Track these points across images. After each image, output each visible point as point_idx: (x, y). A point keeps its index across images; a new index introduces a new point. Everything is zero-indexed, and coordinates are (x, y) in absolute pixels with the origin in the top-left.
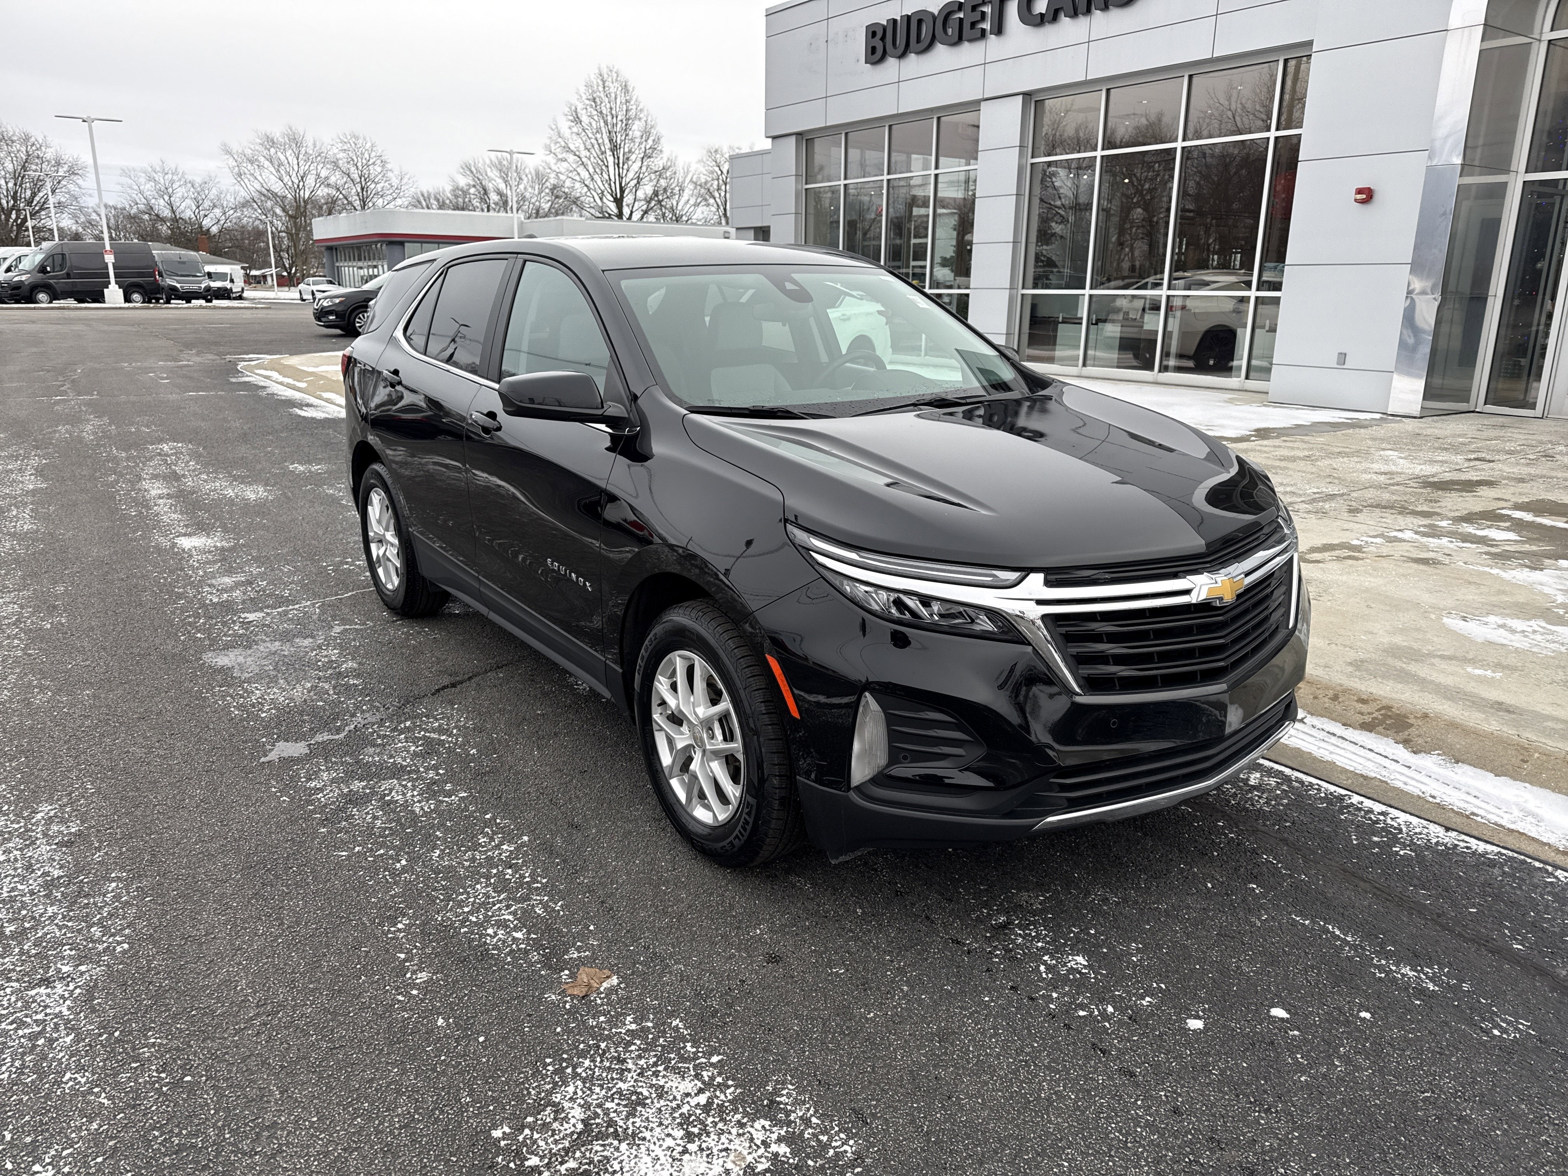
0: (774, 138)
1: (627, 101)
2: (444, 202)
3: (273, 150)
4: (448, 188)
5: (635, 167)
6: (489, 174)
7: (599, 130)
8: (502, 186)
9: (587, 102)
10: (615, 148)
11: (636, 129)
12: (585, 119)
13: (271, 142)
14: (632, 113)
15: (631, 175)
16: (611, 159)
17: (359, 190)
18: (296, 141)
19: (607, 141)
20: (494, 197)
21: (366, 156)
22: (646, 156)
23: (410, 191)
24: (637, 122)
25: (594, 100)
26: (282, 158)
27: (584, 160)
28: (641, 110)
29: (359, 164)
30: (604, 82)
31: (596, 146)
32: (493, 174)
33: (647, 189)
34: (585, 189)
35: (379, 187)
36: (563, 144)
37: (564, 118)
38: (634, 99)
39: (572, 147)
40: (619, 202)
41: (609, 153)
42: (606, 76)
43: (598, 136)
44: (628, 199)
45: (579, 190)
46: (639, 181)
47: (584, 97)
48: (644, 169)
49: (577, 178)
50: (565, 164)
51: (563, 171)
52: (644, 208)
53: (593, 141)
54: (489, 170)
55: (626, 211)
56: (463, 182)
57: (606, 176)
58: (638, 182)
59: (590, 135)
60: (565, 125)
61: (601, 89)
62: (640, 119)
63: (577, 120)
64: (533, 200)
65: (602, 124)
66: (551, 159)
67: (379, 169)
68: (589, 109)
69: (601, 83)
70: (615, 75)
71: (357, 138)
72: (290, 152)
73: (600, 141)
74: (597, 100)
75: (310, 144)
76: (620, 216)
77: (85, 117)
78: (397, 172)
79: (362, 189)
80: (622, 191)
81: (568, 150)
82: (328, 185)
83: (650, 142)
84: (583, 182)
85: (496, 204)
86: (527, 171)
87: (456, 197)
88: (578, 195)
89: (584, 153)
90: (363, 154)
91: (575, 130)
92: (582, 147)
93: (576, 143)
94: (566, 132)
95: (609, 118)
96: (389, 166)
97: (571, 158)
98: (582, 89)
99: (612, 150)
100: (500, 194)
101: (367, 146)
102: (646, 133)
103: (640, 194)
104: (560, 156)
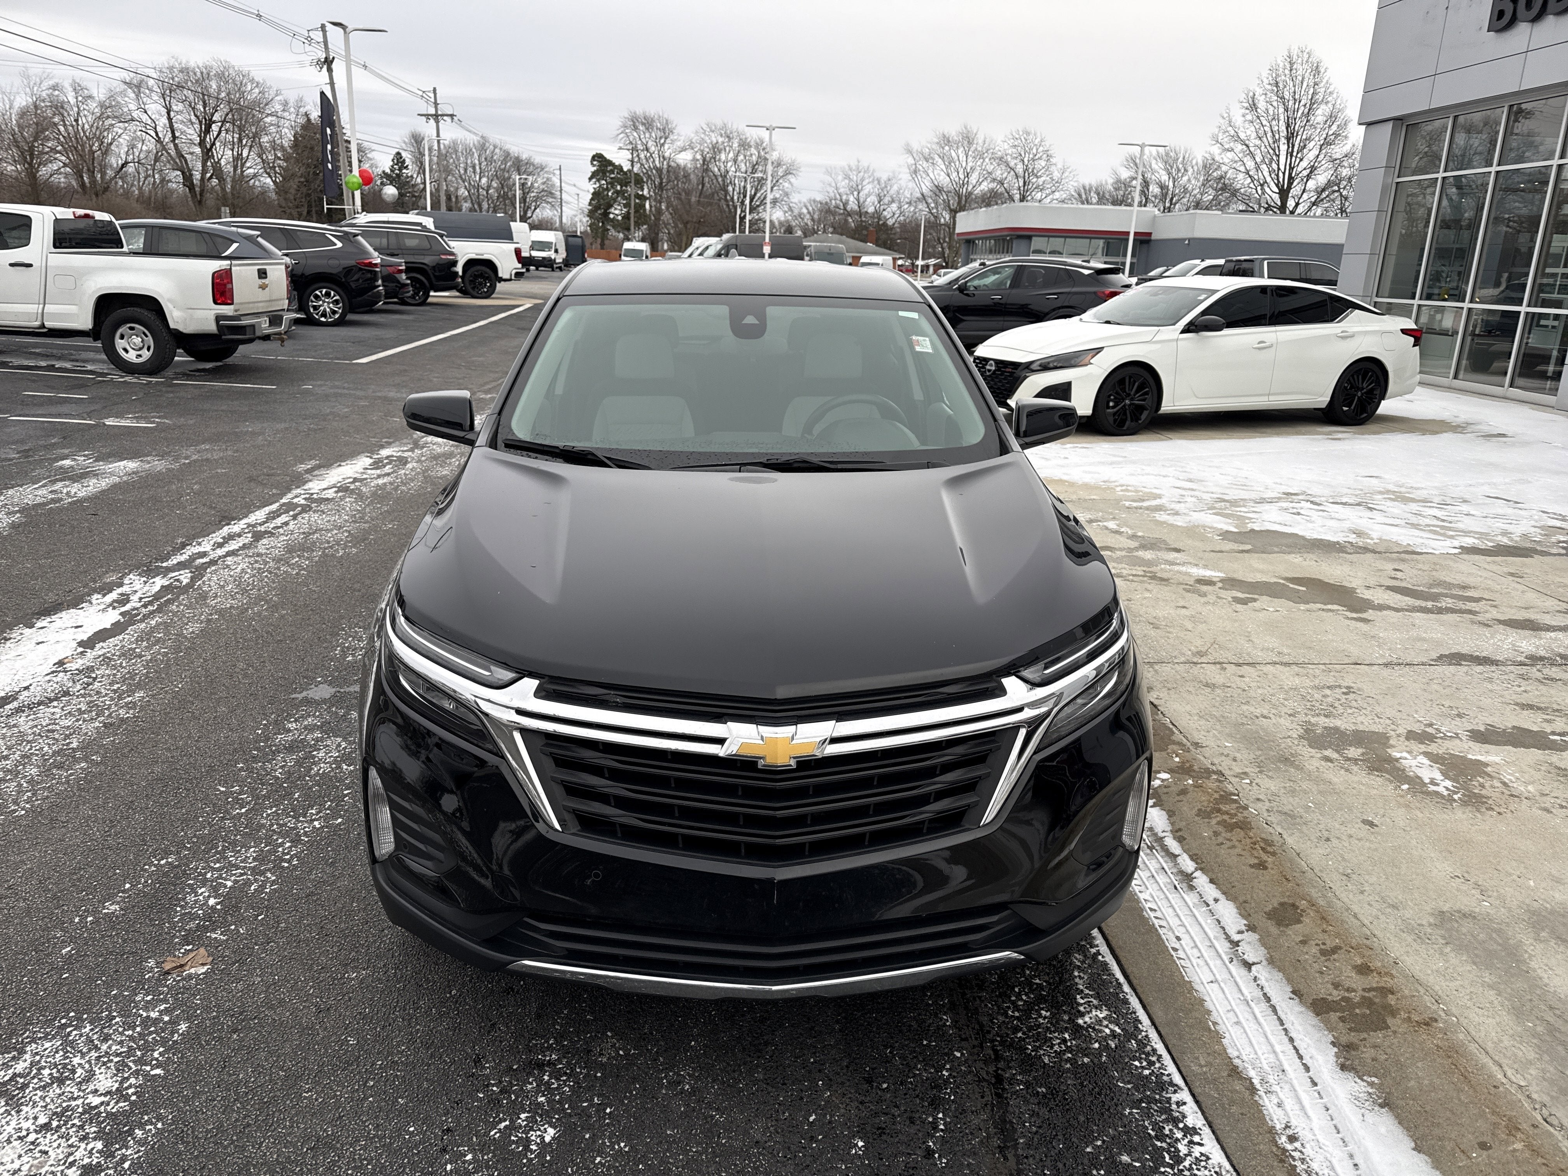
0: (1369, 124)
1: (1316, 84)
2: (1104, 196)
3: (947, 148)
4: (1111, 181)
5: (1311, 155)
6: (1154, 166)
7: (1275, 118)
8: (1164, 177)
9: (1269, 87)
10: (1290, 137)
11: (1320, 115)
12: (1262, 105)
13: (946, 141)
14: (1319, 97)
15: (1304, 164)
16: (1284, 148)
17: (1021, 184)
18: (968, 139)
19: (1283, 128)
20: (1154, 189)
21: (1034, 151)
22: (1327, 143)
23: (1071, 185)
24: (1323, 106)
25: (1277, 84)
26: (953, 154)
27: (1252, 149)
28: (1331, 93)
29: (1026, 160)
30: (1292, 64)
31: (1269, 134)
32: (1158, 166)
33: (1321, 179)
34: (1249, 180)
35: (1041, 181)
36: (1232, 133)
37: (1239, 105)
38: (1325, 81)
39: (1242, 136)
40: (1284, 193)
41: (1283, 140)
42: (1295, 57)
43: (1274, 123)
44: (1296, 190)
45: (1241, 181)
46: (1313, 169)
47: (1266, 81)
48: (1321, 156)
49: (1242, 169)
50: (1230, 155)
51: (1226, 161)
52: (1313, 199)
53: (1267, 129)
54: (1154, 162)
55: (1291, 203)
56: (1125, 174)
57: (1275, 166)
58: (1311, 172)
59: (1264, 123)
60: (1238, 115)
61: (1287, 72)
62: (1327, 103)
63: (1253, 107)
64: (1195, 192)
65: (1281, 110)
66: (1216, 150)
67: (1043, 163)
68: (1269, 95)
69: (1288, 66)
70: (1306, 56)
71: (1028, 134)
72: (961, 149)
73: (1276, 128)
74: (1281, 85)
75: (981, 142)
76: (1283, 208)
77: (768, 125)
78: (1060, 166)
79: (1025, 183)
80: (1290, 183)
81: (1236, 138)
82: (994, 180)
83: (1334, 128)
84: (1247, 172)
85: (1156, 197)
86: (1194, 162)
87: (1116, 189)
88: (1239, 186)
89: (1254, 142)
90: (1031, 149)
91: (1249, 117)
92: (1254, 135)
93: (1248, 132)
94: (1238, 120)
95: (1291, 103)
96: (1053, 160)
97: (1239, 147)
98: (1265, 73)
99: (1288, 139)
100: (1163, 187)
101: (1036, 142)
102: (1332, 118)
103: (1311, 184)
104: (1227, 146)
